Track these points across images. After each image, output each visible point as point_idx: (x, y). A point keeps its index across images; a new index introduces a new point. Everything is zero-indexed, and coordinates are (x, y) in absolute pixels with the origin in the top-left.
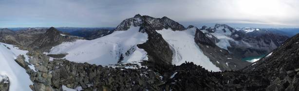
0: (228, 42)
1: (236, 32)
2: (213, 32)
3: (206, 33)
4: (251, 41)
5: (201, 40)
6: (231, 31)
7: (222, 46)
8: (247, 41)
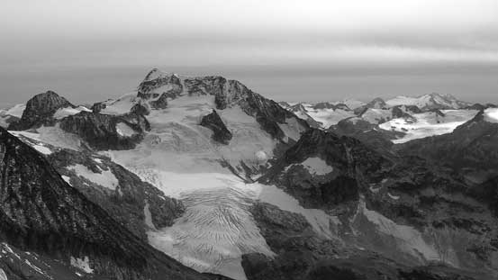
0: (245, 217)
1: (313, 140)
2: (126, 144)
3: (63, 156)
4: (441, 214)
5: (21, 221)
6: (274, 131)
7: (199, 253)
8: (403, 214)
